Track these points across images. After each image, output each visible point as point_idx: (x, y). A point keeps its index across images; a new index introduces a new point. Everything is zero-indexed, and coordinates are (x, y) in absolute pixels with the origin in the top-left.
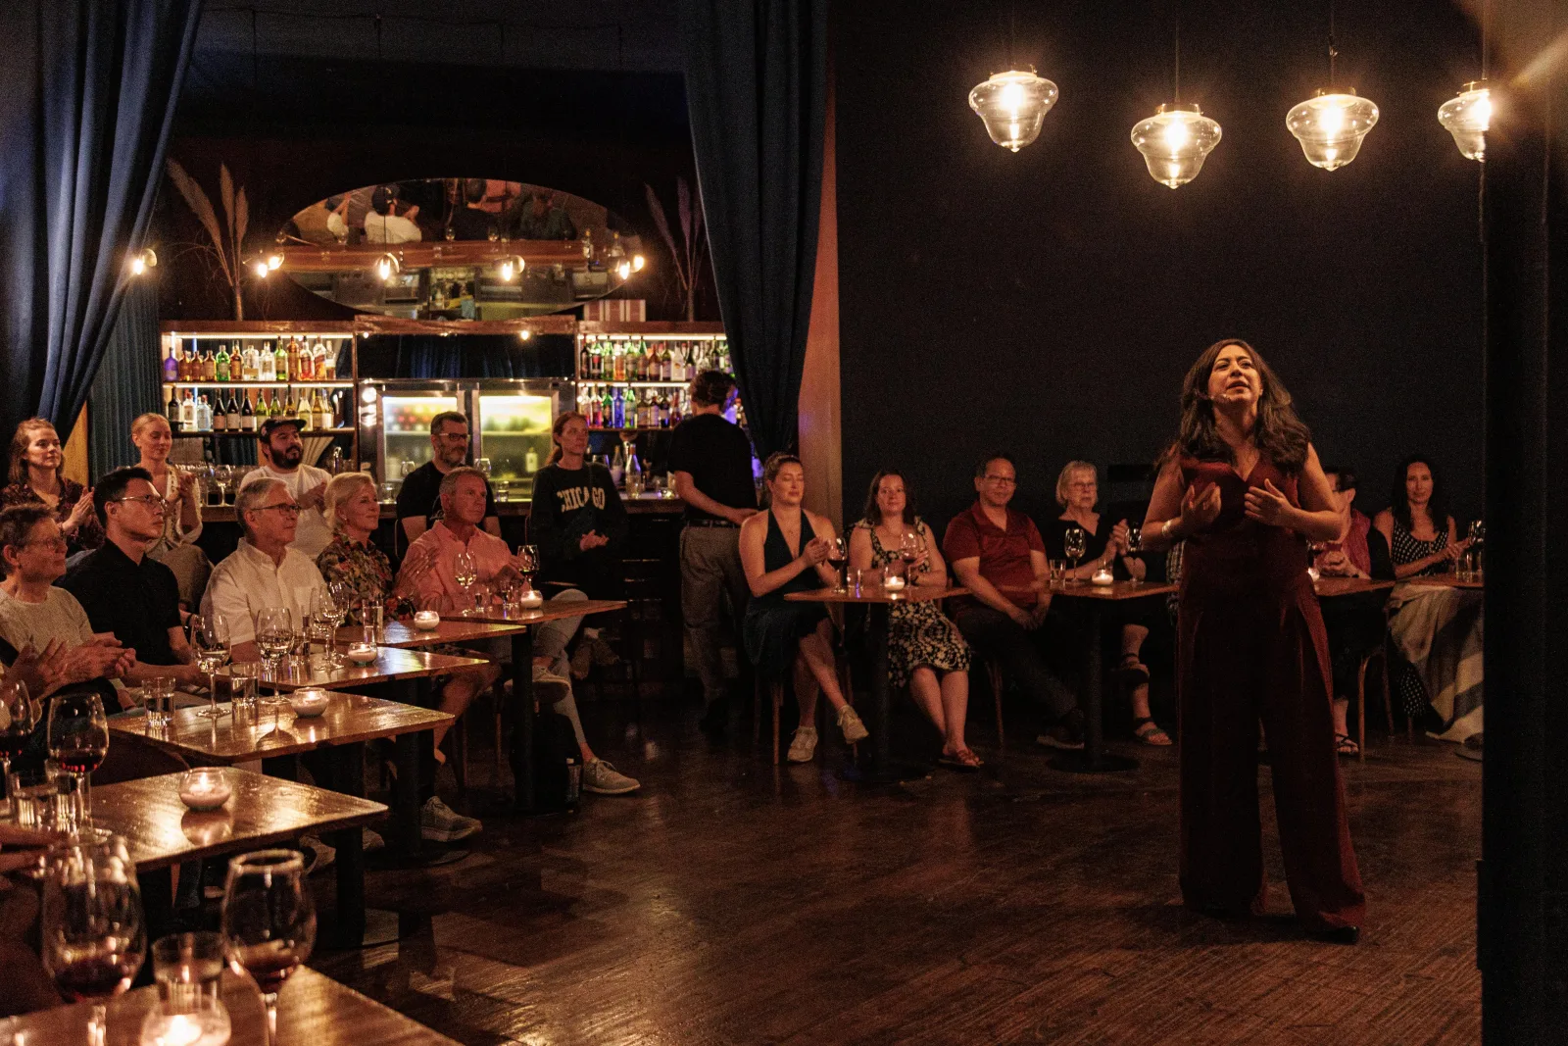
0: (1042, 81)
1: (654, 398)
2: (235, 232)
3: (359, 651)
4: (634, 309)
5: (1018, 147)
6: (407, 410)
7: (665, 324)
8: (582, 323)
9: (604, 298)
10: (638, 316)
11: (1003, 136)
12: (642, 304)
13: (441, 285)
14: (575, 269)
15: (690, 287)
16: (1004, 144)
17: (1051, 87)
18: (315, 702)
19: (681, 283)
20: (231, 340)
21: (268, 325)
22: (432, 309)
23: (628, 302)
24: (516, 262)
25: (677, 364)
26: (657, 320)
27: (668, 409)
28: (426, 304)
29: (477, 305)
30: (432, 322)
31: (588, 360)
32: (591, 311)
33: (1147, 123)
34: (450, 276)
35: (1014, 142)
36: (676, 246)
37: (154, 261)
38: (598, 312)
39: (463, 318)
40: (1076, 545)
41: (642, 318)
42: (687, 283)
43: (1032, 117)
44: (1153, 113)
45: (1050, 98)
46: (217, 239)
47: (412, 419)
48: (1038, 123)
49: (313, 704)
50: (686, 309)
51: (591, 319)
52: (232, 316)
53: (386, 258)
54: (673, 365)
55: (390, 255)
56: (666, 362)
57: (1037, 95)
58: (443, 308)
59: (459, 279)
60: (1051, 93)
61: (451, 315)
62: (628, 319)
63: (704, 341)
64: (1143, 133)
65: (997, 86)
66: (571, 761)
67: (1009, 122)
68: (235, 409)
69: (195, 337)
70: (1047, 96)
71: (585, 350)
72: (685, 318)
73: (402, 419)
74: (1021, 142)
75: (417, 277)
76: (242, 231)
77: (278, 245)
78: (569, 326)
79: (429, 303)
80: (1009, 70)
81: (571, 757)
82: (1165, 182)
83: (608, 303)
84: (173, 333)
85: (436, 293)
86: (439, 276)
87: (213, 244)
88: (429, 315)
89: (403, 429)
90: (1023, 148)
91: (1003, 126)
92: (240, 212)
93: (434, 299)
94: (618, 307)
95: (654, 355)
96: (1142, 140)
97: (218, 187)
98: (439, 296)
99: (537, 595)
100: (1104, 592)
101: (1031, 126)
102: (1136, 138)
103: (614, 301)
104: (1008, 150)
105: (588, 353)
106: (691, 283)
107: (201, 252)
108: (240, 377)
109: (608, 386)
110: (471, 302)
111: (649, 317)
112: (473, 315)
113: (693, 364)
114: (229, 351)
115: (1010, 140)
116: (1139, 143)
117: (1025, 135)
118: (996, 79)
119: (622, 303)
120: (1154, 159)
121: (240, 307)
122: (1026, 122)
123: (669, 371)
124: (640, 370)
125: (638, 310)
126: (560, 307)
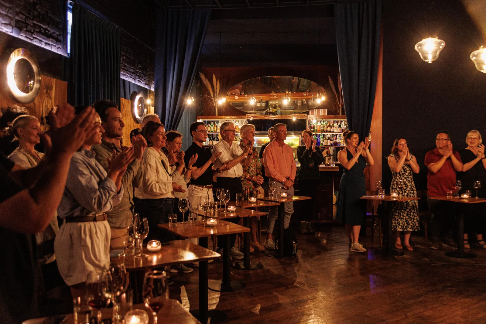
0: (440, 41)
1: (329, 137)
2: (216, 92)
3: (230, 208)
4: (324, 112)
5: (432, 61)
6: (260, 140)
7: (333, 116)
8: (308, 116)
9: (315, 109)
10: (325, 114)
11: (426, 58)
12: (326, 110)
13: (271, 105)
14: (309, 100)
15: (341, 105)
16: (426, 61)
17: (442, 42)
18: (213, 223)
19: (338, 105)
20: (214, 121)
21: (224, 117)
22: (269, 112)
23: (322, 110)
24: (288, 99)
25: (336, 128)
26: (331, 115)
27: (333, 141)
28: (267, 111)
29: (281, 111)
30: (269, 116)
31: (310, 126)
32: (311, 112)
33: (476, 52)
34: (274, 103)
35: (430, 60)
36: (337, 93)
37: (193, 100)
38: (313, 113)
39: (277, 115)
40: (458, 185)
41: (326, 114)
42: (340, 104)
43: (436, 52)
44: (478, 49)
45: (442, 46)
46: (212, 94)
47: (261, 143)
48: (438, 54)
49: (212, 223)
50: (339, 112)
51: (311, 115)
52: (215, 115)
53: (253, 98)
54: (335, 128)
55: (253, 97)
56: (333, 127)
57: (437, 45)
58: (272, 112)
59: (276, 104)
60: (442, 44)
61: (274, 114)
62: (322, 115)
63: (344, 121)
64: (474, 56)
65: (425, 43)
66: (294, 242)
67: (428, 54)
68: (215, 139)
69: (206, 120)
70: (441, 45)
71: (309, 124)
72: (339, 114)
73: (258, 143)
74: (432, 60)
75: (265, 103)
76: (218, 92)
77: (228, 95)
78: (305, 117)
79: (268, 111)
80: (429, 37)
81: (294, 241)
82: (482, 71)
83: (316, 110)
84: (200, 119)
85: (270, 107)
86: (271, 103)
87: (211, 95)
88: (267, 114)
89: (258, 145)
90: (433, 62)
91: (426, 55)
92: (217, 86)
93: (269, 109)
94: (319, 111)
95: (329, 125)
96: (474, 58)
97: (212, 80)
98: (271, 108)
99: (286, 194)
100: (465, 201)
101: (436, 55)
102: (472, 57)
103: (318, 110)
104: (427, 62)
105: (310, 124)
106: (341, 104)
107: (207, 97)
108: (216, 131)
109: (316, 134)
110: (279, 110)
111: (328, 114)
112: (280, 114)
113: (341, 128)
114: (214, 124)
115: (428, 59)
116: (473, 59)
117: (434, 58)
118: (424, 41)
119: (320, 110)
120: (478, 64)
121: (217, 112)
122: (434, 54)
123: (334, 130)
124: (325, 129)
125: (325, 112)
126: (304, 111)
